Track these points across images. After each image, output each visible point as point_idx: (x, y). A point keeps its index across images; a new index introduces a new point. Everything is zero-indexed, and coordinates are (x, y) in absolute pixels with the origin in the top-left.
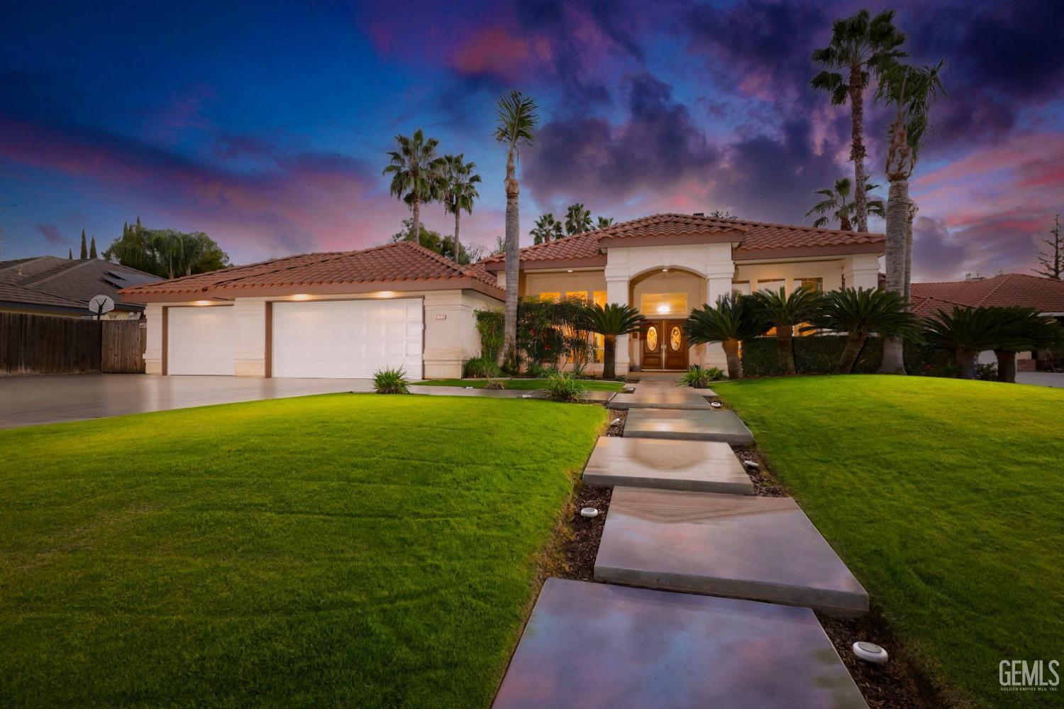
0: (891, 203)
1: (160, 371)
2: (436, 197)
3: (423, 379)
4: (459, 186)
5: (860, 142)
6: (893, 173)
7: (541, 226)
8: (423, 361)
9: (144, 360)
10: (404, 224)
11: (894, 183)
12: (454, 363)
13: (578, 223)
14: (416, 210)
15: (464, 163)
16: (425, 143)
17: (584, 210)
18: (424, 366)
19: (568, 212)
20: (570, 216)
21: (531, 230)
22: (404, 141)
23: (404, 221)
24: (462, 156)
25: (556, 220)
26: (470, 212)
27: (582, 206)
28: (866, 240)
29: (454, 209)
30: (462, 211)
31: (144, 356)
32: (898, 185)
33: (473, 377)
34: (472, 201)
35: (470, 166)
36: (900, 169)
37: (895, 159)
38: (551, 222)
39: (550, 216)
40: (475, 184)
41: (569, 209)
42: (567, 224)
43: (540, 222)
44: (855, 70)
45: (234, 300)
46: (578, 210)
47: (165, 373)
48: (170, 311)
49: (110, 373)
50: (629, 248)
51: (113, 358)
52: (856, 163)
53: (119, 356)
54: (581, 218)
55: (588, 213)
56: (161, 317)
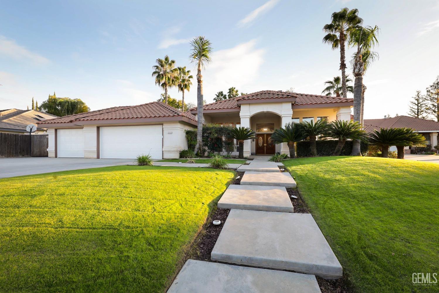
0: (356, 86)
1: (54, 156)
2: (174, 84)
3: (163, 159)
4: (184, 81)
5: (344, 62)
6: (357, 73)
7: (218, 96)
8: (163, 151)
9: (48, 151)
10: (162, 95)
11: (357, 77)
12: (176, 152)
13: (233, 95)
14: (166, 89)
15: (186, 70)
16: (170, 62)
17: (235, 90)
18: (163, 153)
19: (229, 91)
20: (230, 92)
21: (214, 98)
22: (160, 61)
24: (185, 67)
25: (224, 94)
26: (188, 90)
27: (235, 88)
28: (346, 101)
29: (182, 89)
30: (185, 90)
31: (48, 150)
32: (359, 78)
33: (184, 158)
34: (189, 86)
35: (188, 72)
36: (359, 71)
38: (222, 95)
39: (222, 92)
40: (191, 79)
41: (230, 89)
42: (228, 96)
43: (218, 95)
44: (342, 33)
45: (83, 126)
46: (233, 90)
47: (56, 157)
48: (58, 130)
49: (34, 157)
50: (250, 104)
51: (36, 150)
52: (342, 71)
53: (38, 150)
54: (234, 93)
55: (237, 91)
56: (54, 133)
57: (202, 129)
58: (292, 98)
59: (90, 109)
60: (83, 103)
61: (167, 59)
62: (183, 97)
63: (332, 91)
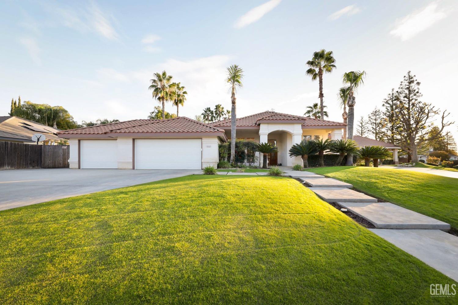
0: (350, 114)
1: (77, 166)
2: (171, 99)
3: (202, 169)
4: (179, 96)
6: (350, 104)
7: (206, 112)
8: (202, 162)
9: (69, 162)
10: (155, 108)
11: (350, 108)
13: (219, 111)
14: (163, 103)
15: (180, 86)
16: (167, 77)
17: (221, 107)
18: (202, 164)
19: (215, 107)
20: (217, 108)
21: (202, 113)
22: (158, 76)
23: (155, 107)
24: (180, 83)
25: (211, 109)
26: (182, 105)
27: (221, 105)
28: (339, 124)
29: (177, 104)
30: (180, 105)
32: (352, 108)
33: (221, 168)
34: (184, 101)
35: (183, 87)
36: (352, 103)
37: (351, 100)
38: (210, 111)
39: (209, 108)
40: (185, 95)
41: (216, 106)
42: (215, 111)
43: (205, 110)
44: (320, 69)
45: (117, 137)
46: (219, 107)
47: (79, 168)
48: (81, 141)
49: (45, 168)
50: (268, 123)
51: (48, 161)
52: (321, 99)
53: (51, 161)
54: (221, 110)
55: (223, 108)
56: (78, 144)
57: (235, 143)
58: (302, 120)
59: (73, 118)
60: (66, 111)
61: (164, 74)
62: (178, 111)
63: (311, 114)
